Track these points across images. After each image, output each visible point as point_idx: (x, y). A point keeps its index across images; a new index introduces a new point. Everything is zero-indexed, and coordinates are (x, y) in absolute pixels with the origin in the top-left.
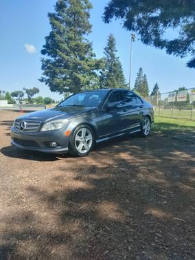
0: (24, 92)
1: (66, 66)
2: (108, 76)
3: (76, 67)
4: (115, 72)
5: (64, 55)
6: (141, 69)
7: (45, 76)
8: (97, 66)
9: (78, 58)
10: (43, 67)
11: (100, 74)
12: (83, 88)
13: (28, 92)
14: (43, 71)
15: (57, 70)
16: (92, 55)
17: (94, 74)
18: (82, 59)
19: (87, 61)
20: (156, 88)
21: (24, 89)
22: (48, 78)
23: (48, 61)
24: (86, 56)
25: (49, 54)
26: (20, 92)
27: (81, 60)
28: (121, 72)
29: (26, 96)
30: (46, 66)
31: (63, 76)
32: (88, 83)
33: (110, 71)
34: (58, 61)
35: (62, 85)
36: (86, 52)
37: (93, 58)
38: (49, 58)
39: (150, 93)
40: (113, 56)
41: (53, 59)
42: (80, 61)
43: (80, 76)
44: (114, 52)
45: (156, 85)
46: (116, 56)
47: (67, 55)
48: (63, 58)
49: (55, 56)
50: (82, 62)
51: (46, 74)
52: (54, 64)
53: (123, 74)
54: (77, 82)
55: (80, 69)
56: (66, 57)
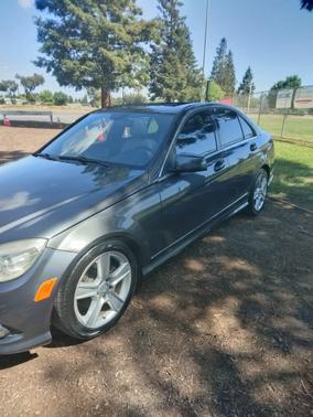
0: (18, 82)
1: (86, 35)
2: (165, 54)
3: (104, 36)
4: (177, 45)
5: (79, 11)
6: (223, 40)
7: (44, 55)
8: (145, 34)
9: (108, 18)
10: (41, 36)
11: (151, 51)
12: (119, 80)
13: (24, 82)
14: (41, 45)
15: (68, 44)
16: (135, 12)
17: (139, 50)
18: (116, 19)
19: (126, 23)
20: (248, 76)
21: (18, 77)
22: (50, 58)
23: (50, 24)
24: (125, 14)
25: (51, 9)
26: (11, 83)
27: (113, 21)
28: (189, 46)
29: (21, 90)
30: (46, 33)
31: (81, 54)
32: (128, 69)
33: (169, 44)
34: (68, 24)
35: (78, 73)
36: (123, 6)
37: (138, 18)
38: (52, 17)
39: (237, 86)
40: (174, 14)
41: (58, 20)
42: (111, 24)
43: (111, 55)
44: (177, 7)
45: (249, 71)
46: (180, 15)
47: (86, 11)
48: (79, 18)
49: (62, 14)
50: (116, 26)
51: (47, 50)
52: (61, 30)
53: (193, 49)
54: (106, 66)
55: (112, 41)
56: (84, 16)
